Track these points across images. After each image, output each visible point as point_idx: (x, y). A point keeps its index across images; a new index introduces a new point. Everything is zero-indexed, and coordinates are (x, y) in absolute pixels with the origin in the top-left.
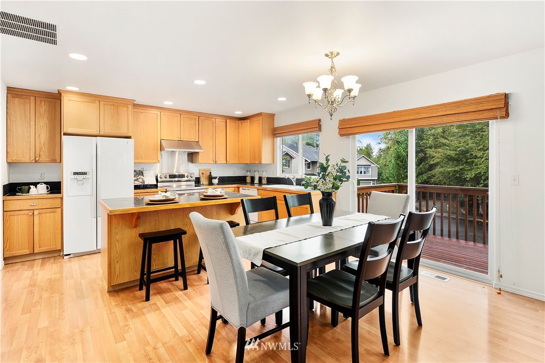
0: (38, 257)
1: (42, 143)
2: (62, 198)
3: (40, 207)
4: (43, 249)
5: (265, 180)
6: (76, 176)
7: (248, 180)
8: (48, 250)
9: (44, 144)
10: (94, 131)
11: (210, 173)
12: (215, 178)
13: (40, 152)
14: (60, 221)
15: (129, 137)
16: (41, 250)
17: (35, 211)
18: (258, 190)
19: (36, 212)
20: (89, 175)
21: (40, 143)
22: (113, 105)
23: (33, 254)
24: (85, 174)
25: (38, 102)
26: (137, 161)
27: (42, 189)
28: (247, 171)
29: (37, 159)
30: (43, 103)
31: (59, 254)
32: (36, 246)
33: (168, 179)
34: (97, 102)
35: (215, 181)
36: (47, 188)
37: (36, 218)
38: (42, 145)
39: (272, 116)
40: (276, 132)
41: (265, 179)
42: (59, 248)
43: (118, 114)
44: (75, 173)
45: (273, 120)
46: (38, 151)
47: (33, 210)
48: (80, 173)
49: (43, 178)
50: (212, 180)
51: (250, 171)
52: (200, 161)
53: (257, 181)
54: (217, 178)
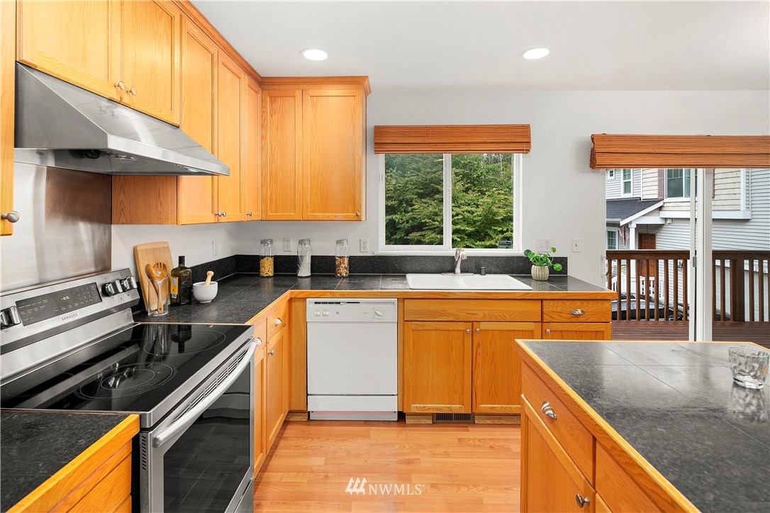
5: (347, 266)
11: (182, 258)
18: (399, 299)
28: (264, 243)
35: (208, 290)
39: (366, 94)
40: (382, 139)
50: (191, 287)
51: (272, 241)
52: (183, 220)
53: (305, 270)
54: (209, 278)
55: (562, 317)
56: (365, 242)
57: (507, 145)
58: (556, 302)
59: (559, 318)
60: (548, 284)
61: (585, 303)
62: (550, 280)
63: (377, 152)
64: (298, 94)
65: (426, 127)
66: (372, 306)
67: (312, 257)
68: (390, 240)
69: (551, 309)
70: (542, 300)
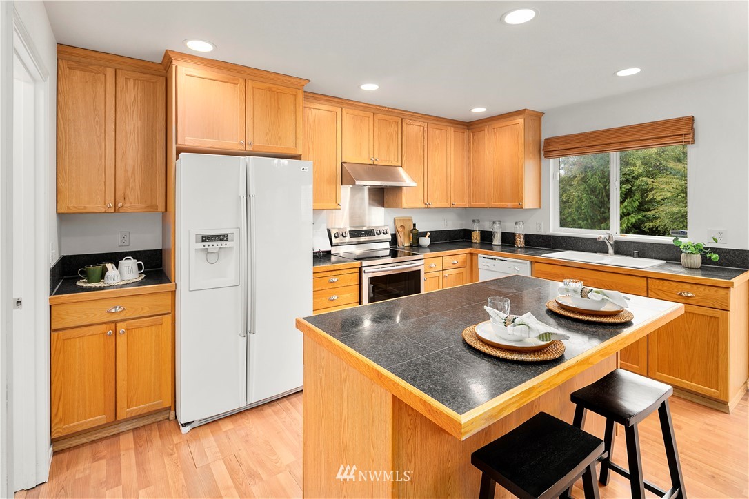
0: (123, 428)
1: (130, 169)
2: (173, 293)
3: (129, 315)
4: (136, 409)
5: (522, 240)
6: (206, 244)
7: (476, 238)
8: (145, 411)
9: (133, 173)
10: (234, 145)
11: (414, 225)
12: (424, 234)
13: (125, 188)
14: (170, 344)
15: (298, 157)
16: (131, 412)
17: (118, 325)
18: (531, 262)
19: (121, 328)
20: (233, 241)
21: (126, 171)
22: (270, 89)
23: (115, 422)
24: (224, 238)
25: (121, 81)
26: (319, 206)
27: (129, 270)
28: (474, 221)
29: (120, 205)
30: (131, 83)
31: (166, 416)
32: (122, 403)
33: (348, 239)
34: (241, 81)
35: (425, 241)
36: (140, 267)
37: (121, 341)
38: (130, 174)
39: (538, 116)
40: (549, 148)
41: (522, 237)
42: (168, 403)
43: (279, 108)
44: (205, 238)
45: (540, 125)
46: (120, 186)
47: (115, 322)
48: (215, 236)
49: (126, 243)
50: (418, 239)
51: (479, 221)
52: (404, 205)
53: (497, 240)
54: (428, 236)
55: (668, 296)
56: (540, 225)
57: (663, 139)
58: (662, 282)
59: (666, 296)
60: (700, 272)
61: (695, 287)
62: (701, 268)
63: (548, 157)
64: (486, 128)
65: (585, 134)
66: (514, 264)
67: (503, 233)
68: (563, 224)
69: (656, 287)
70: (647, 278)
